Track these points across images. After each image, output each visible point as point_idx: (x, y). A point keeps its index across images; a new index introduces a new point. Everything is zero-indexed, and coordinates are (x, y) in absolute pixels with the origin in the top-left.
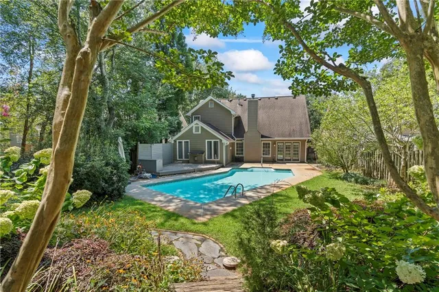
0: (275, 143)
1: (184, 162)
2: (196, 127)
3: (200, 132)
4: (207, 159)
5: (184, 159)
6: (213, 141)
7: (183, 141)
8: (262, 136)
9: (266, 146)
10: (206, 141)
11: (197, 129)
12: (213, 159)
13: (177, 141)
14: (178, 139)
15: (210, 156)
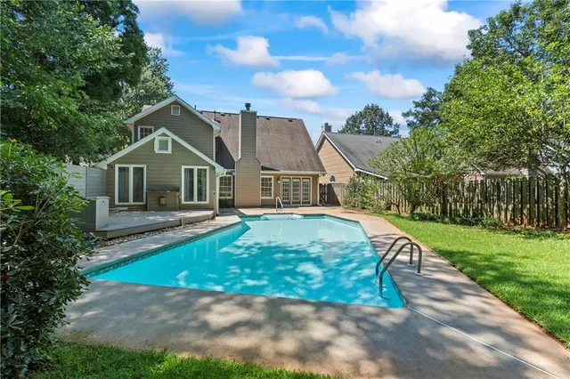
0: (278, 179)
1: (131, 209)
2: (161, 141)
3: (170, 151)
4: (183, 202)
5: (131, 202)
6: (196, 168)
7: (131, 167)
8: (263, 168)
9: (265, 182)
10: (183, 167)
11: (164, 145)
12: (196, 201)
13: (117, 167)
14: (118, 161)
15: (190, 196)
